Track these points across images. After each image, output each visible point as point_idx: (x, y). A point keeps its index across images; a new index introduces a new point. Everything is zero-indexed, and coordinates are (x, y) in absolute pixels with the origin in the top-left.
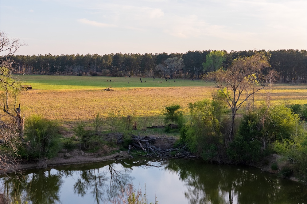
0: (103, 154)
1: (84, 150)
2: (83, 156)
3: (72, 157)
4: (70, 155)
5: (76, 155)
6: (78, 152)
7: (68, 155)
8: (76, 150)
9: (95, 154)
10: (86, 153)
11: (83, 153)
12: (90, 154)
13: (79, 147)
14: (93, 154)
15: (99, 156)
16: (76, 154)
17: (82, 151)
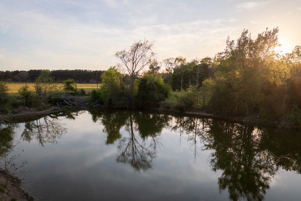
0: (43, 109)
1: (28, 106)
2: (28, 111)
3: (19, 112)
4: (17, 111)
5: (22, 111)
6: (23, 108)
7: (16, 110)
8: (21, 107)
9: (38, 108)
10: (30, 109)
11: (28, 109)
12: (34, 109)
13: (24, 104)
14: (36, 109)
15: (40, 110)
16: (22, 109)
17: (26, 107)
